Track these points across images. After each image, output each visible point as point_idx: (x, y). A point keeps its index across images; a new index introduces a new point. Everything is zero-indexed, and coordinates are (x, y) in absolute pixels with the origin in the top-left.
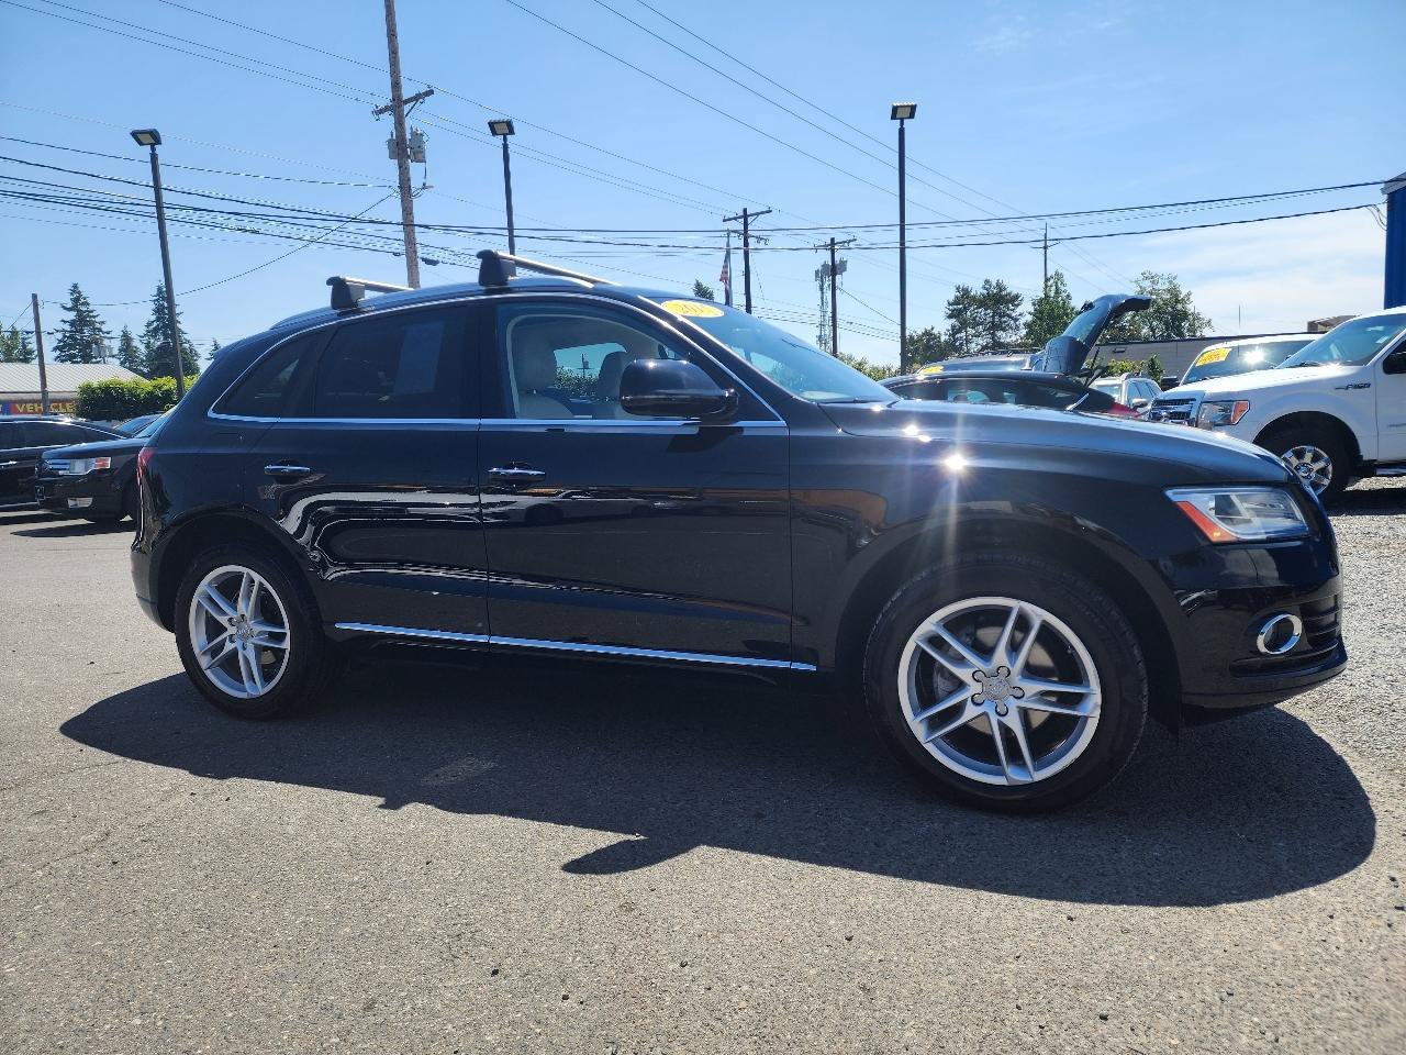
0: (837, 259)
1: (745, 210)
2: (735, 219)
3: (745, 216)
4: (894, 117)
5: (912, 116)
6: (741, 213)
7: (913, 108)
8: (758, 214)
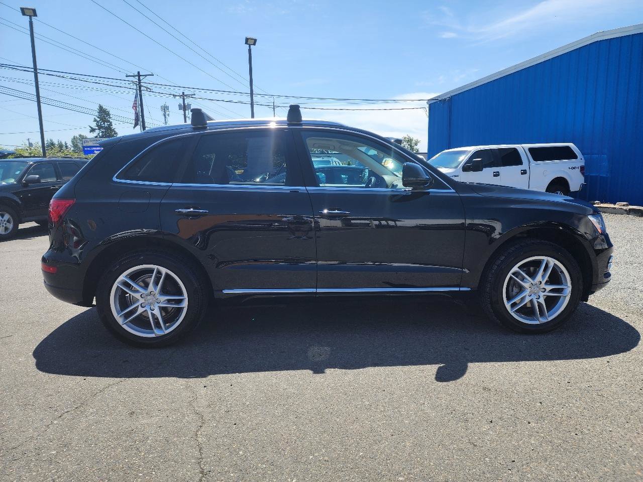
0: (186, 102)
1: (139, 72)
2: (133, 76)
3: (139, 75)
4: (246, 43)
5: (254, 44)
6: (136, 74)
7: (255, 40)
8: (146, 76)
